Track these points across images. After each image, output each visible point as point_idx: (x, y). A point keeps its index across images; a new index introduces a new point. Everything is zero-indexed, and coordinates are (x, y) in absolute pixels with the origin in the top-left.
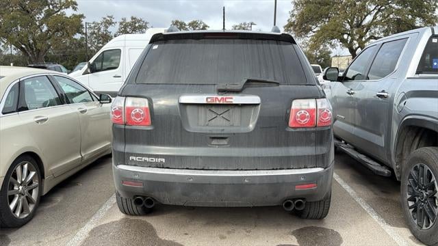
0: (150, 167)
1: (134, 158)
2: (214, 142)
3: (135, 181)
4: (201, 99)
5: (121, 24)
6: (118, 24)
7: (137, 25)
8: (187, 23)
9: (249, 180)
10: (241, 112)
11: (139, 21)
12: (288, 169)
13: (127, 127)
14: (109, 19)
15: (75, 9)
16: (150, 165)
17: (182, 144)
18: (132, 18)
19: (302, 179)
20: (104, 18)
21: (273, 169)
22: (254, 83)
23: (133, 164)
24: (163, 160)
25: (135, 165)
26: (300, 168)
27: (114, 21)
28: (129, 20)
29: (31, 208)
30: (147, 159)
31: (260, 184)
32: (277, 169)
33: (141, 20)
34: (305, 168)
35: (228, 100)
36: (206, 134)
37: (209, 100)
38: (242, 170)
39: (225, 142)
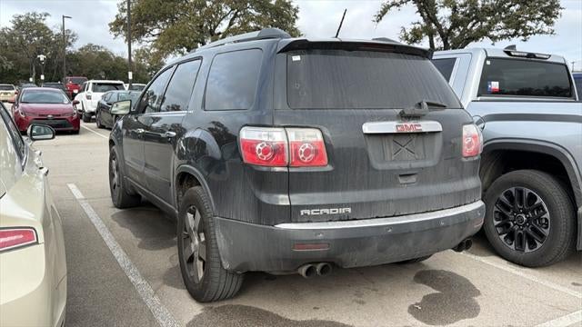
0: (330, 221)
1: (308, 212)
2: (402, 181)
3: (317, 242)
9: (444, 222)
13: (291, 170)
16: (331, 219)
17: (369, 187)
23: (306, 220)
24: (349, 210)
25: (308, 222)
30: (327, 211)
35: (417, 127)
36: (395, 170)
37: (399, 128)
39: (413, 179)
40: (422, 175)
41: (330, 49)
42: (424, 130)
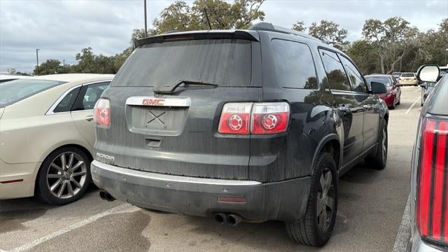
0: (106, 163)
1: (99, 154)
2: (151, 144)
4: (138, 101)
5: (311, 29)
6: (308, 29)
7: (327, 29)
8: (383, 21)
9: (171, 185)
10: (175, 115)
11: (329, 25)
12: (215, 178)
13: (98, 126)
14: (299, 25)
15: (262, 19)
18: (323, 22)
19: (225, 191)
20: (295, 25)
21: (199, 177)
22: (192, 85)
23: (99, 159)
24: (114, 158)
25: (99, 161)
26: (229, 179)
27: (303, 27)
28: (319, 25)
29: (77, 191)
30: (104, 155)
31: (180, 191)
32: (203, 177)
33: (331, 23)
34: (234, 179)
35: (160, 102)
37: (145, 102)
38: (170, 174)
39: (158, 144)
40: (166, 143)
41: (154, 43)
42: (164, 105)
